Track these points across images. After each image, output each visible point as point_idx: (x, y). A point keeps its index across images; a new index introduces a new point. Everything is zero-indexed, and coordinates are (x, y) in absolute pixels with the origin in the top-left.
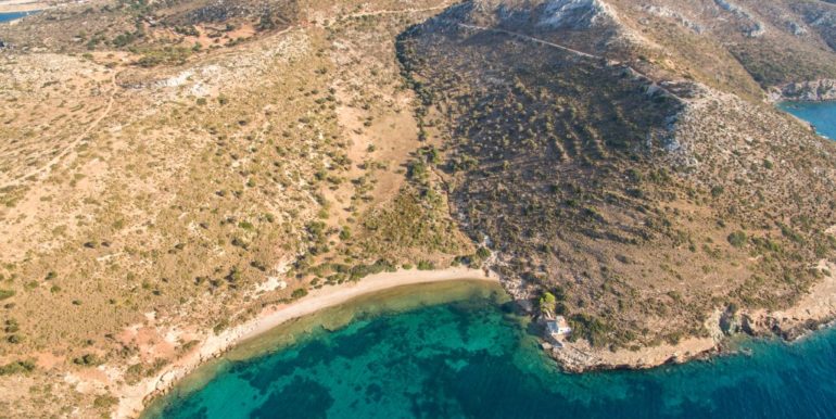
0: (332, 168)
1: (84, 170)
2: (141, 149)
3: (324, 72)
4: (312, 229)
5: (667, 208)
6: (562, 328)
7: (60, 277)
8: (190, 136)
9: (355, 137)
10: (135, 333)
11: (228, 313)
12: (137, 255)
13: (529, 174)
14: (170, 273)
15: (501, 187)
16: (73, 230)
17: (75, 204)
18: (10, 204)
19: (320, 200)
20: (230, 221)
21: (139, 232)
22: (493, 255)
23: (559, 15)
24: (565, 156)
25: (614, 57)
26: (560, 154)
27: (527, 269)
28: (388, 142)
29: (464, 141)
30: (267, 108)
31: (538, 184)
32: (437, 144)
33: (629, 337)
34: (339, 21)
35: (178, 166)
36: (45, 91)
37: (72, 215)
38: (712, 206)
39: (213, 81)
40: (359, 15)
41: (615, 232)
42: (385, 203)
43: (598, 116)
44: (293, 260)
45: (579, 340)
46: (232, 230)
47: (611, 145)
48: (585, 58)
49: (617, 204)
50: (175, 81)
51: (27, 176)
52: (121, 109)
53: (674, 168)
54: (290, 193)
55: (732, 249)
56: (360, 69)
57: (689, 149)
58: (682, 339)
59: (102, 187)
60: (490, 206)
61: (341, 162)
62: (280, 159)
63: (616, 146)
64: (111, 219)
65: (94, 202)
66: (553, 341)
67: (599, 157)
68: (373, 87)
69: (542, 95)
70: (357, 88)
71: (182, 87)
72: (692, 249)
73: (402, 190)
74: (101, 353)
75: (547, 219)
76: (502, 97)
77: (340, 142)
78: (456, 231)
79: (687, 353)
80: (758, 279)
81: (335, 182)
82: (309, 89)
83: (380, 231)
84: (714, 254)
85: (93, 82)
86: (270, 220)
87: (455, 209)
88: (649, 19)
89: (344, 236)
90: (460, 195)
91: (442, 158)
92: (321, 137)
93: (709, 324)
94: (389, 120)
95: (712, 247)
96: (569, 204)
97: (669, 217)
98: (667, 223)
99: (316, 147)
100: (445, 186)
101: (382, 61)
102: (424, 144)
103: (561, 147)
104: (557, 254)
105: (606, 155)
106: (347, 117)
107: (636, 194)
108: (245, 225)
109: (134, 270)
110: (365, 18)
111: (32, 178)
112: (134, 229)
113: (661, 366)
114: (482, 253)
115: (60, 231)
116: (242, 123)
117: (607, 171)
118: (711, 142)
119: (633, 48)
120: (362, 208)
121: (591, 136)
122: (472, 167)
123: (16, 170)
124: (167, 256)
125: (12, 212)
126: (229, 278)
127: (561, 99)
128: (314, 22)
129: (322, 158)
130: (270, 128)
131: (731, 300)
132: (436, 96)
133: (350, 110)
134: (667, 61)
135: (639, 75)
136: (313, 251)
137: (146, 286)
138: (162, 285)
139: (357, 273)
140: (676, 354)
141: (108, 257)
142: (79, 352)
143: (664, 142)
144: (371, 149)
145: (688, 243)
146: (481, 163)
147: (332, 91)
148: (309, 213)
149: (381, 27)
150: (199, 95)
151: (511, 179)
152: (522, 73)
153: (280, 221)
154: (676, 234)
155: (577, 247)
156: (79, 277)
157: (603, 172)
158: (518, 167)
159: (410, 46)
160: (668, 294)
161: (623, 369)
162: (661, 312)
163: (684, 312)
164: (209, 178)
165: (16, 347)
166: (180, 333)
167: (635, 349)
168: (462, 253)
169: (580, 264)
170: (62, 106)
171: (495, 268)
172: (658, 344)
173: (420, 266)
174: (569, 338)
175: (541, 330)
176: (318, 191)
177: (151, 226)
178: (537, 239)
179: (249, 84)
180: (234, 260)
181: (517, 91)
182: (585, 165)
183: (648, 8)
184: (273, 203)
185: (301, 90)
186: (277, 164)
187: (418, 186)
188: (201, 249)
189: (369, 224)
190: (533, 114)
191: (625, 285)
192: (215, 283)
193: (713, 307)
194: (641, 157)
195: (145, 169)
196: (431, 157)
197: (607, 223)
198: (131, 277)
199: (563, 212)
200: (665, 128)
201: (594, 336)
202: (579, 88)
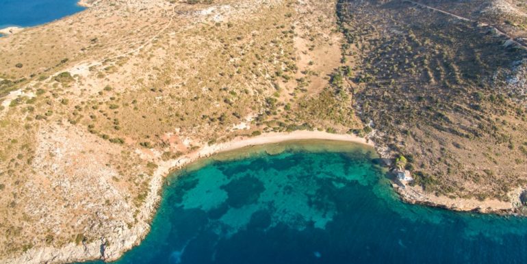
0: (286, 71)
1: (155, 53)
2: (183, 46)
3: (289, 16)
4: (269, 101)
5: (497, 119)
6: (407, 177)
7: (138, 103)
8: (210, 42)
9: (302, 56)
10: (169, 137)
11: (217, 136)
12: (175, 99)
13: (406, 89)
14: (190, 111)
15: (386, 94)
16: (146, 81)
17: (148, 69)
18: (120, 65)
19: (276, 87)
20: (225, 89)
21: (177, 87)
22: (373, 132)
24: (433, 80)
25: (484, 21)
26: (429, 78)
27: (393, 142)
28: (321, 61)
29: (369, 66)
30: (254, 32)
31: (411, 95)
32: (352, 66)
33: (450, 190)
35: (201, 57)
36: (140, 13)
37: (147, 74)
39: (226, 14)
41: (456, 129)
42: (314, 94)
43: (462, 58)
44: (256, 115)
45: (417, 186)
46: (225, 94)
47: (466, 76)
48: (462, 21)
49: (461, 112)
50: (205, 12)
51: (129, 52)
52: (176, 24)
53: (510, 95)
54: (260, 80)
56: (312, 17)
58: (487, 199)
59: (162, 63)
60: (377, 104)
61: (292, 68)
62: (257, 61)
63: (469, 77)
64: (164, 79)
65: (158, 69)
66: (400, 184)
67: (456, 83)
68: (318, 29)
69: (426, 43)
70: (308, 28)
71: (209, 15)
72: (511, 147)
73: (325, 89)
74: (152, 143)
75: (412, 115)
76: (398, 42)
77: (293, 57)
78: (353, 116)
79: (489, 208)
81: (286, 79)
82: (279, 24)
83: (308, 108)
85: (163, 10)
86: (247, 92)
87: (355, 103)
89: (286, 108)
90: (360, 96)
91: (353, 74)
92: (282, 52)
93: (512, 195)
94: (325, 49)
96: (428, 108)
97: (497, 125)
98: (495, 128)
99: (278, 58)
100: (352, 90)
101: (326, 14)
102: (344, 65)
103: (431, 74)
104: (414, 136)
105: (461, 82)
106: (300, 43)
107: (476, 108)
108: (232, 93)
109: (172, 106)
111: (131, 54)
112: (175, 85)
113: (468, 212)
114: (367, 130)
115: (140, 81)
116: (239, 39)
117: (459, 92)
119: (502, 15)
120: (300, 95)
121: (453, 69)
122: (371, 81)
123: (124, 50)
124: (190, 102)
125: (121, 69)
126: (220, 119)
127: (438, 46)
129: (281, 64)
130: (254, 44)
132: (356, 38)
133: (302, 40)
135: (502, 33)
136: (268, 113)
137: (177, 115)
138: (185, 116)
139: (291, 128)
140: (480, 207)
141: (161, 97)
142: (143, 140)
143: (505, 77)
144: (311, 63)
145: (508, 143)
146: (377, 79)
147: (293, 28)
148: (269, 92)
150: (217, 21)
151: (394, 90)
152: (415, 28)
153: (252, 93)
154: (500, 136)
155: (427, 134)
156: (146, 105)
157: (456, 92)
158: (400, 84)
159: (345, 9)
160: (484, 171)
161: (442, 208)
162: (476, 179)
163: (493, 184)
164: (217, 65)
165: (118, 132)
166: (191, 141)
167: (452, 197)
168: (354, 127)
169: (427, 144)
170: (147, 21)
171: (373, 139)
172: (469, 198)
173: (328, 131)
174: (411, 183)
175: (394, 177)
176: (276, 82)
177: (184, 85)
178: (403, 126)
179: (245, 18)
180: (224, 110)
181: (409, 39)
182: (445, 87)
184: (250, 84)
185: (275, 25)
186: (255, 64)
187: (336, 87)
188: (208, 101)
189: (302, 104)
190: (417, 54)
191: (455, 160)
192: (212, 120)
193: (517, 185)
194: (486, 85)
195: (184, 56)
196: (346, 73)
197: (451, 123)
198: (170, 109)
199: (423, 112)
200: (509, 68)
201: (427, 185)
202: (453, 40)
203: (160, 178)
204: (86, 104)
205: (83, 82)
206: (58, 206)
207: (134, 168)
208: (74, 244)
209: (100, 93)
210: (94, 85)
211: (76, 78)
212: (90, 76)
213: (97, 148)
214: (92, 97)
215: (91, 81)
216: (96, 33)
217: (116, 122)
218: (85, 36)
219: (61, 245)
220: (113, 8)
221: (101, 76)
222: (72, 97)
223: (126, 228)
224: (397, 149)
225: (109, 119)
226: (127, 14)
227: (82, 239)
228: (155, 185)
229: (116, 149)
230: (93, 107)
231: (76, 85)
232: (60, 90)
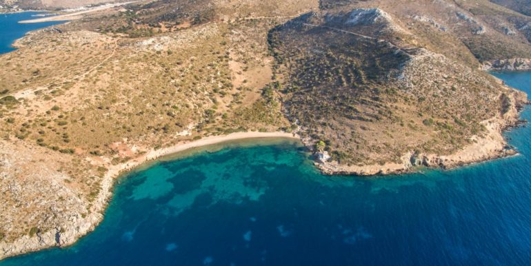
0: (222, 88)
1: (100, 77)
2: (127, 71)
3: (224, 44)
4: (208, 113)
5: (391, 106)
6: (326, 156)
7: (86, 120)
8: (151, 67)
9: (237, 76)
10: (118, 145)
11: (162, 143)
12: (122, 114)
13: (324, 93)
14: (136, 123)
15: (308, 98)
16: (93, 101)
17: (95, 91)
18: (67, 89)
19: (214, 101)
20: (167, 105)
21: (123, 105)
22: (299, 128)
23: (357, 17)
24: (345, 83)
25: (382, 38)
26: (342, 82)
27: (314, 133)
28: (254, 79)
29: (296, 79)
30: (192, 58)
31: (328, 96)
32: (281, 81)
33: (359, 160)
34: (237, 20)
35: (144, 79)
36: (83, 47)
37: (93, 95)
38: (417, 106)
39: (165, 43)
40: (249, 18)
41: (363, 116)
42: (247, 104)
43: (366, 65)
44: (196, 124)
45: (333, 161)
46: (167, 108)
47: (369, 78)
48: (367, 39)
49: (366, 104)
50: (146, 42)
51: (75, 78)
52: (119, 54)
53: (399, 88)
54: (199, 96)
55: (424, 127)
56: (245, 45)
57: (409, 79)
58: (387, 163)
59: (108, 85)
60: (302, 107)
61: (228, 86)
62: (195, 81)
63: (371, 78)
64: (111, 98)
65: (104, 91)
66: (320, 162)
67: (362, 83)
68: (251, 54)
69: (340, 57)
70: (241, 53)
71: (149, 45)
72: (402, 125)
73: (258, 100)
74: (102, 152)
75: (329, 111)
76: (319, 60)
77: (228, 76)
78: (282, 118)
79: (388, 170)
80: (435, 141)
81: (223, 94)
82: (216, 51)
83: (243, 116)
84: (414, 129)
85: (106, 44)
86: (187, 106)
87: (283, 108)
88: (414, 22)
89: (224, 117)
90: (288, 103)
91: (283, 87)
92: (219, 73)
93: (404, 158)
94: (257, 69)
95: (413, 125)
96: (341, 104)
97: (392, 110)
98: (390, 113)
99: (215, 78)
100: (281, 99)
101: (258, 42)
102: (274, 81)
103: (343, 79)
104: (331, 126)
105: (365, 82)
106: (234, 66)
107: (377, 99)
108: (174, 107)
109: (119, 120)
110: (251, 20)
111: (77, 79)
112: (121, 103)
113: (374, 175)
114: (293, 127)
115: (88, 101)
116: (178, 63)
117: (364, 89)
118: (423, 76)
119: (394, 33)
120: (235, 106)
121: (360, 74)
122: (297, 91)
123: (69, 76)
124: (135, 116)
125: (67, 92)
126: (164, 129)
127: (349, 58)
128: (223, 20)
129: (218, 83)
130: (193, 67)
131: (418, 149)
132: (285, 60)
133: (237, 63)
134: (413, 41)
135: (393, 46)
136: (208, 122)
137: (124, 127)
138: (132, 128)
139: (227, 132)
140: (382, 170)
141: (108, 114)
142: (93, 150)
143: (396, 75)
144: (245, 81)
145: (400, 122)
146: (302, 89)
147: (228, 53)
148: (208, 105)
149: (261, 25)
150: (158, 49)
151: (315, 95)
152: (333, 47)
153: (192, 107)
154: (394, 118)
155: (341, 123)
156: (95, 120)
157: (361, 90)
158: (320, 90)
159: (276, 37)
160: (384, 144)
161: (354, 175)
162: (378, 150)
163: (391, 152)
164: (159, 86)
165: (67, 144)
166: (138, 148)
167: (360, 165)
168: (283, 126)
169: (341, 130)
170: (90, 54)
171: (298, 133)
172: (373, 164)
173: (260, 130)
174: (329, 160)
175: (316, 158)
176: (214, 97)
177: (129, 103)
178: (322, 120)
179: (183, 46)
180: (167, 122)
181: (328, 56)
182: (354, 87)
183: (414, 16)
184: (190, 100)
185: (211, 51)
186: (194, 84)
187: (267, 98)
188: (152, 115)
189: (238, 113)
190: (334, 66)
191: (363, 139)
192: (157, 130)
193: (407, 151)
194: (383, 82)
195: (128, 79)
196: (276, 87)
197: (359, 112)
198: (117, 123)
199: (338, 108)
200: (398, 69)
201: (341, 160)
202: (360, 53)
203: (111, 179)
204: (34, 122)
205: (29, 104)
206: (9, 207)
207: (85, 172)
208: (27, 237)
209: (48, 113)
210: (40, 106)
211: (22, 101)
212: (37, 99)
213: (47, 158)
214: (39, 116)
215: (38, 103)
216: (37, 66)
217: (65, 136)
218: (26, 69)
220: (55, 43)
221: (47, 98)
222: (19, 116)
223: (80, 216)
224: (318, 138)
225: (58, 134)
226: (70, 48)
227: (36, 231)
228: (106, 184)
229: (67, 158)
230: (41, 125)
231: (22, 106)
232: (4, 111)
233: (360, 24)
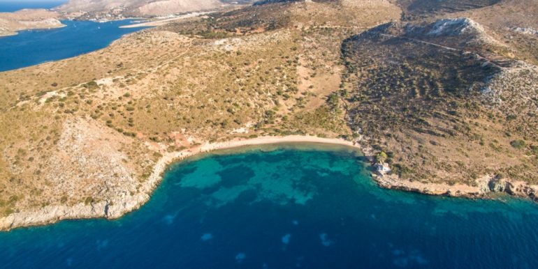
0: (287, 91)
1: (170, 71)
2: (196, 67)
3: (295, 49)
4: (268, 113)
5: (470, 122)
6: (386, 168)
7: (151, 108)
8: (219, 65)
9: (303, 81)
10: (175, 135)
11: (217, 137)
12: (184, 106)
13: (394, 103)
14: (196, 115)
15: (375, 107)
16: (160, 92)
17: (163, 83)
18: (140, 79)
19: (276, 103)
20: (229, 101)
21: (187, 98)
22: (361, 137)
23: (441, 28)
24: (418, 95)
25: (469, 50)
26: (414, 94)
27: (377, 144)
28: (321, 86)
29: (365, 89)
30: (260, 60)
31: (398, 107)
32: (349, 90)
33: (423, 177)
34: (311, 28)
35: (210, 76)
36: (161, 45)
37: (161, 87)
38: (504, 125)
39: (236, 45)
40: (324, 27)
41: (434, 130)
42: (310, 108)
43: (446, 78)
44: (255, 123)
45: (393, 175)
46: (228, 105)
47: (446, 90)
48: (451, 51)
49: (440, 118)
50: (217, 42)
51: (148, 70)
52: (191, 52)
53: (483, 103)
54: (262, 97)
55: (512, 149)
56: (316, 52)
57: (497, 93)
58: (457, 184)
59: (176, 78)
60: (367, 116)
61: (293, 90)
62: (261, 82)
63: (450, 91)
64: (176, 91)
65: (171, 83)
66: (379, 174)
67: (438, 95)
68: (321, 61)
69: (417, 68)
70: (311, 59)
71: (221, 45)
72: (482, 144)
73: (322, 106)
74: (160, 138)
75: (396, 122)
76: (392, 71)
77: (295, 81)
78: (345, 126)
79: (459, 192)
80: (525, 166)
81: (286, 97)
82: (285, 55)
83: (303, 120)
84: (498, 149)
85: (182, 43)
86: (248, 105)
87: (347, 116)
89: (284, 119)
90: (353, 112)
91: (350, 96)
92: (285, 77)
93: (480, 181)
94: (326, 76)
95: (496, 145)
96: (411, 116)
97: (470, 126)
98: (469, 129)
99: (281, 81)
100: (346, 107)
101: (330, 50)
102: (342, 89)
103: (417, 91)
104: (396, 138)
105: (442, 94)
106: (301, 71)
107: (453, 113)
108: (235, 105)
109: (181, 112)
110: (326, 28)
111: (150, 71)
112: (185, 96)
113: (440, 195)
114: (355, 136)
115: (155, 91)
116: (245, 64)
117: (439, 102)
118: (516, 91)
119: (484, 45)
120: (297, 110)
121: (437, 86)
122: (364, 100)
123: (144, 69)
124: (196, 109)
125: (140, 82)
126: (222, 124)
127: (426, 70)
128: (296, 27)
129: (282, 86)
130: (259, 69)
131: (501, 173)
132: (356, 69)
133: (305, 69)
134: (509, 54)
135: (481, 58)
136: (266, 122)
137: (184, 119)
138: (192, 120)
139: (285, 134)
140: (450, 190)
142: (152, 136)
143: (480, 89)
144: (311, 87)
145: (479, 140)
146: (370, 98)
147: (297, 59)
148: (269, 106)
149: (335, 34)
150: (228, 50)
151: (383, 105)
152: (409, 59)
153: (253, 106)
154: (472, 135)
155: (408, 136)
156: (158, 109)
157: (435, 102)
158: (389, 100)
159: (349, 47)
160: (456, 162)
161: (416, 192)
162: (448, 169)
163: (463, 172)
164: (223, 83)
165: (131, 128)
166: (194, 139)
167: (424, 182)
168: (344, 133)
169: (407, 143)
170: (167, 51)
171: (359, 142)
172: (440, 183)
173: (319, 136)
174: (388, 173)
175: (374, 169)
176: (276, 99)
177: (192, 96)
178: (387, 131)
179: (253, 49)
180: (227, 117)
181: (403, 67)
182: (428, 99)
184: (252, 99)
185: (280, 55)
186: (258, 84)
187: (332, 105)
188: (212, 110)
189: (299, 116)
190: (408, 77)
191: (430, 154)
192: (215, 124)
193: (485, 174)
194: (463, 96)
195: (196, 75)
196: (342, 95)
197: (430, 126)
198: (179, 114)
199: (406, 119)
200: (483, 82)
201: (403, 174)
202: (440, 65)
203: (164, 165)
204: (107, 105)
205: (107, 89)
206: (74, 176)
207: (141, 155)
208: (83, 204)
209: (120, 98)
210: (115, 92)
211: (101, 87)
212: (113, 86)
213: (112, 138)
214: (113, 100)
215: (113, 89)
216: (122, 60)
217: (131, 121)
218: (112, 62)
219: (73, 204)
220: (139, 41)
221: (122, 86)
222: (96, 99)
223: (128, 193)
224: (380, 149)
225: (125, 118)
226: (151, 46)
227: (90, 201)
228: (159, 168)
229: (129, 140)
230: (113, 108)
231: (100, 91)
232: (86, 93)
233: (445, 34)
